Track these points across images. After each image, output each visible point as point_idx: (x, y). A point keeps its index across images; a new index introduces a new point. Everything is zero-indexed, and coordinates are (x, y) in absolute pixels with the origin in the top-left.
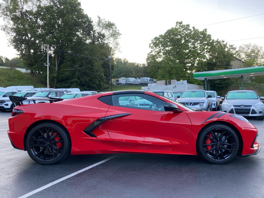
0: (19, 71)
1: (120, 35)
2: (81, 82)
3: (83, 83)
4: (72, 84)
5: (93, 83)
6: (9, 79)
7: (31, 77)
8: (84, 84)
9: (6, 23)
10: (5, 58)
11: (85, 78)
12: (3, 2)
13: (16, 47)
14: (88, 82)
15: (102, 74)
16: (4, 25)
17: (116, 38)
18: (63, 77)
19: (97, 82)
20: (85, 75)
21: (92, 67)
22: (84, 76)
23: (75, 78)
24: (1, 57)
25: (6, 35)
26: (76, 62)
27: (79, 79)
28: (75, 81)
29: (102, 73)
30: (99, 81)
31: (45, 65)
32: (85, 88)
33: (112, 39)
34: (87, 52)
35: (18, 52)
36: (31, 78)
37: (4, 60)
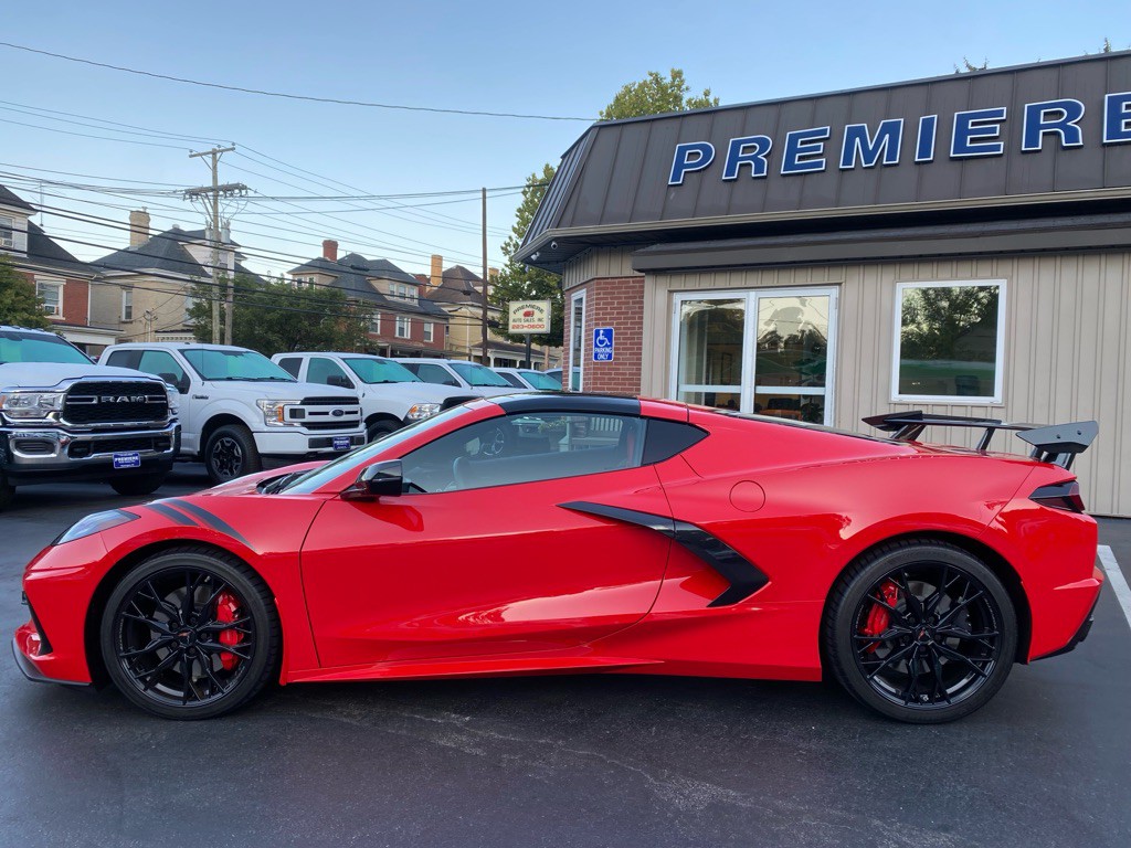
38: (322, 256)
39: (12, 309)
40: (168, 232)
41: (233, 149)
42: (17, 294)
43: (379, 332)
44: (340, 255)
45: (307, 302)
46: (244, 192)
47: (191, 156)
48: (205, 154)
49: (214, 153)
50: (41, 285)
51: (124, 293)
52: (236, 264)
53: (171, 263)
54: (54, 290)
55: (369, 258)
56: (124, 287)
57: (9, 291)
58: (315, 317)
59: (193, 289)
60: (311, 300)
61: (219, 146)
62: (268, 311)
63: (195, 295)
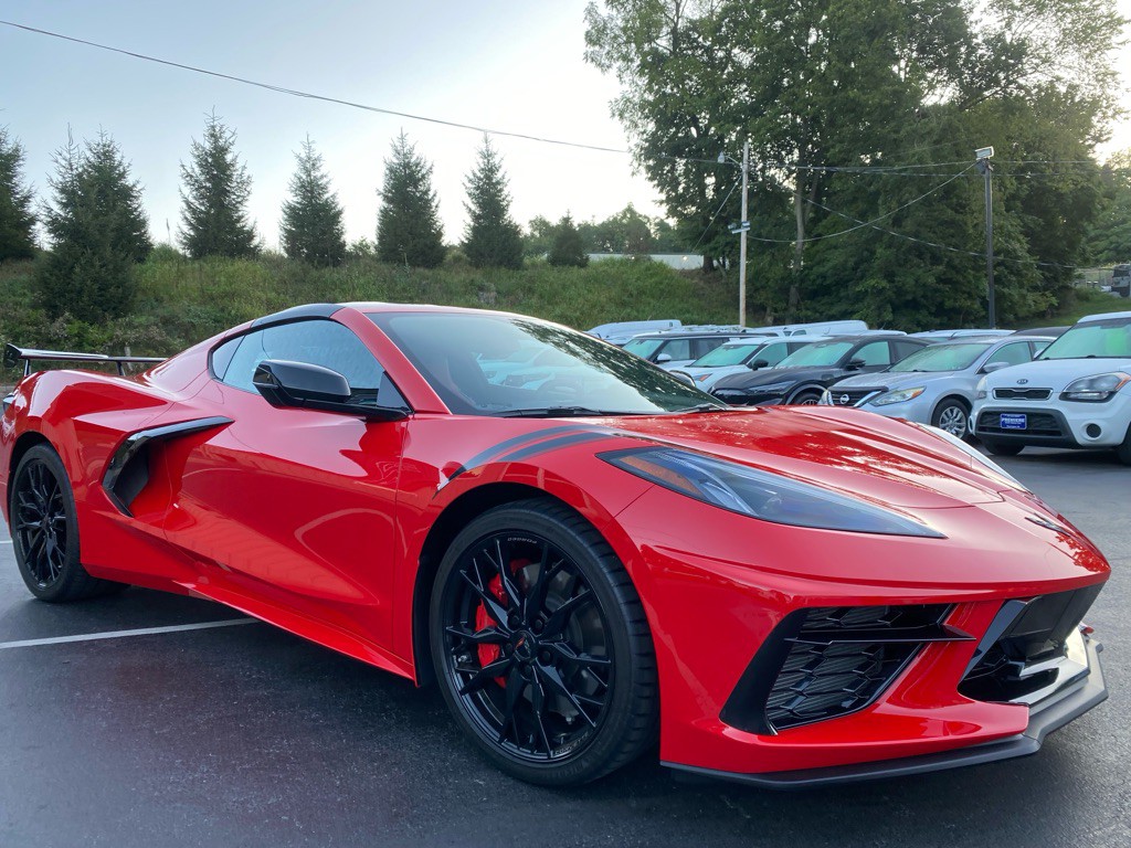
0: (661, 263)
1: (1123, 27)
2: (900, 292)
3: (909, 297)
4: (861, 304)
5: (964, 292)
6: (625, 298)
7: (702, 284)
8: (914, 300)
9: (626, 87)
10: (657, 221)
11: (920, 272)
12: (610, 12)
13: (655, 173)
14: (936, 290)
15: (1018, 246)
16: (619, 97)
17: (1104, 46)
18: (824, 277)
19: (986, 286)
20: (920, 256)
21: (959, 217)
22: (916, 261)
23: (872, 277)
24: (645, 220)
25: (627, 133)
26: (880, 202)
27: (890, 276)
28: (873, 287)
29: (1019, 241)
30: (997, 280)
31: (733, 229)
32: (920, 317)
33: (1072, 57)
34: (922, 148)
35: (661, 191)
36: (703, 288)
37: (652, 231)
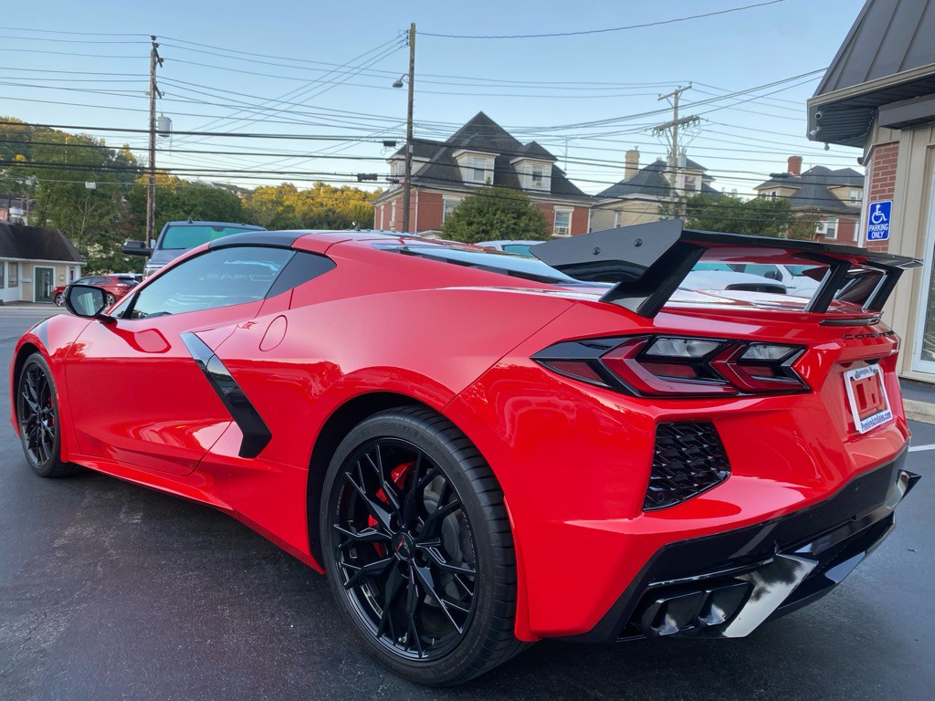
38: (786, 171)
39: (525, 231)
40: (652, 165)
41: (690, 87)
42: (530, 219)
43: (836, 237)
44: (804, 168)
45: (751, 212)
46: (697, 122)
47: (659, 99)
48: (670, 95)
49: (676, 93)
50: (558, 213)
51: (617, 214)
52: (703, 184)
53: (650, 189)
54: (566, 216)
55: (833, 168)
56: (616, 210)
57: (524, 217)
58: (758, 225)
59: (659, 207)
60: (755, 210)
61: (680, 87)
62: (717, 221)
63: (661, 213)
